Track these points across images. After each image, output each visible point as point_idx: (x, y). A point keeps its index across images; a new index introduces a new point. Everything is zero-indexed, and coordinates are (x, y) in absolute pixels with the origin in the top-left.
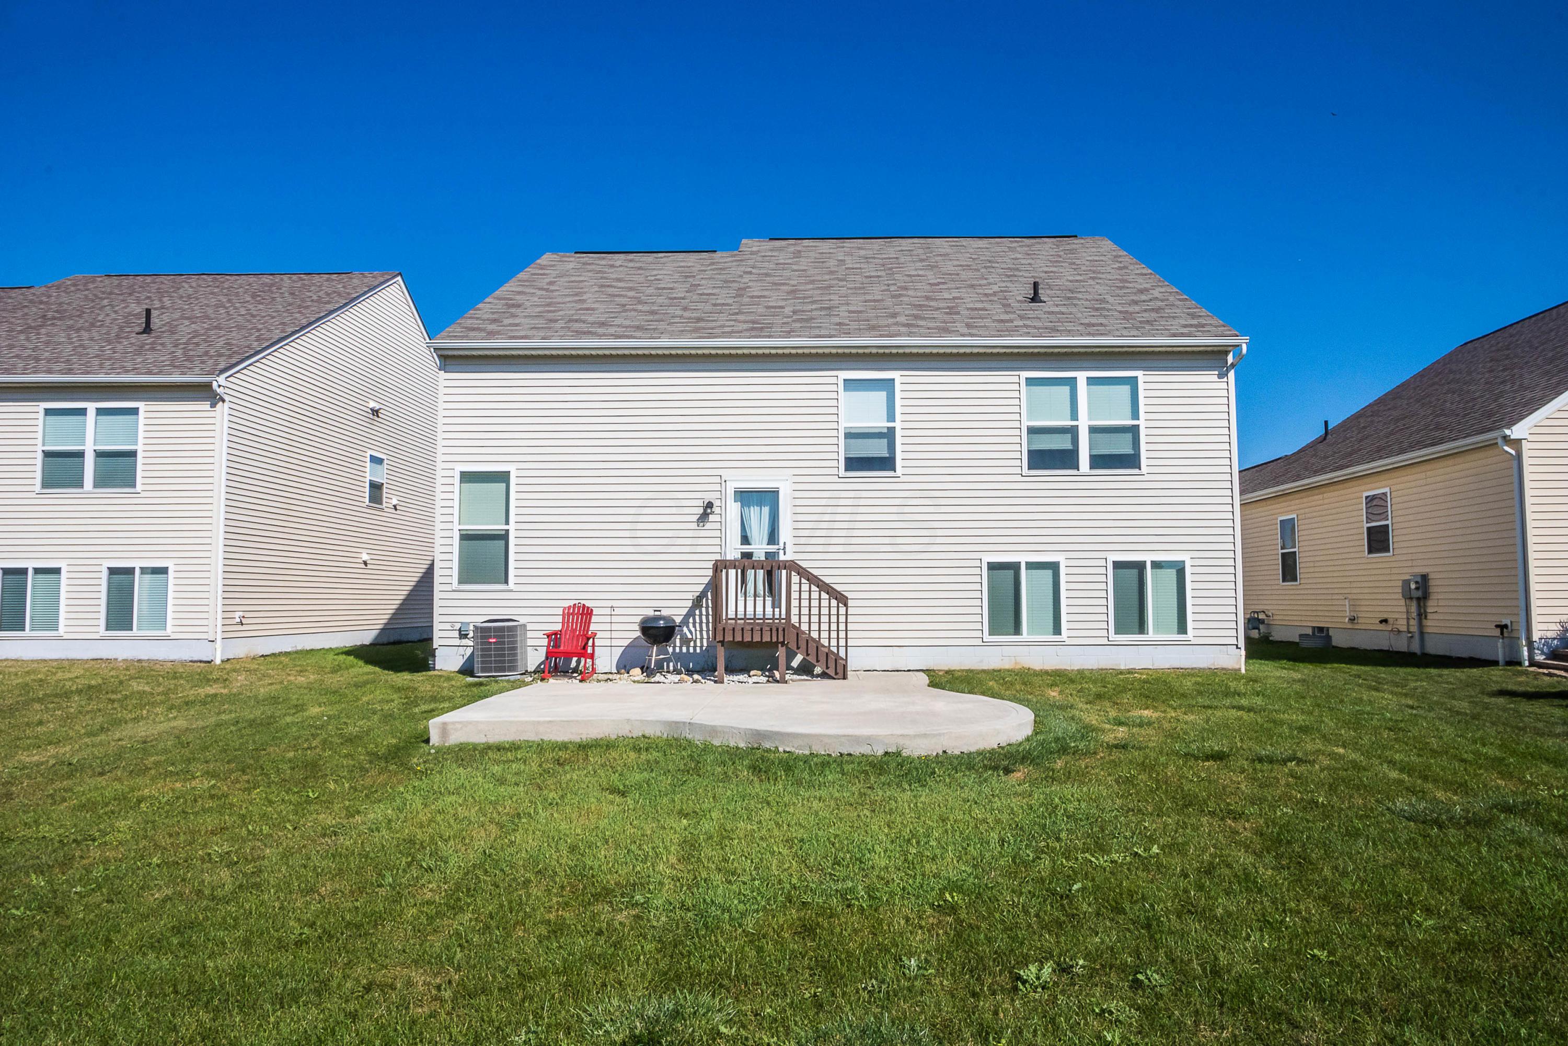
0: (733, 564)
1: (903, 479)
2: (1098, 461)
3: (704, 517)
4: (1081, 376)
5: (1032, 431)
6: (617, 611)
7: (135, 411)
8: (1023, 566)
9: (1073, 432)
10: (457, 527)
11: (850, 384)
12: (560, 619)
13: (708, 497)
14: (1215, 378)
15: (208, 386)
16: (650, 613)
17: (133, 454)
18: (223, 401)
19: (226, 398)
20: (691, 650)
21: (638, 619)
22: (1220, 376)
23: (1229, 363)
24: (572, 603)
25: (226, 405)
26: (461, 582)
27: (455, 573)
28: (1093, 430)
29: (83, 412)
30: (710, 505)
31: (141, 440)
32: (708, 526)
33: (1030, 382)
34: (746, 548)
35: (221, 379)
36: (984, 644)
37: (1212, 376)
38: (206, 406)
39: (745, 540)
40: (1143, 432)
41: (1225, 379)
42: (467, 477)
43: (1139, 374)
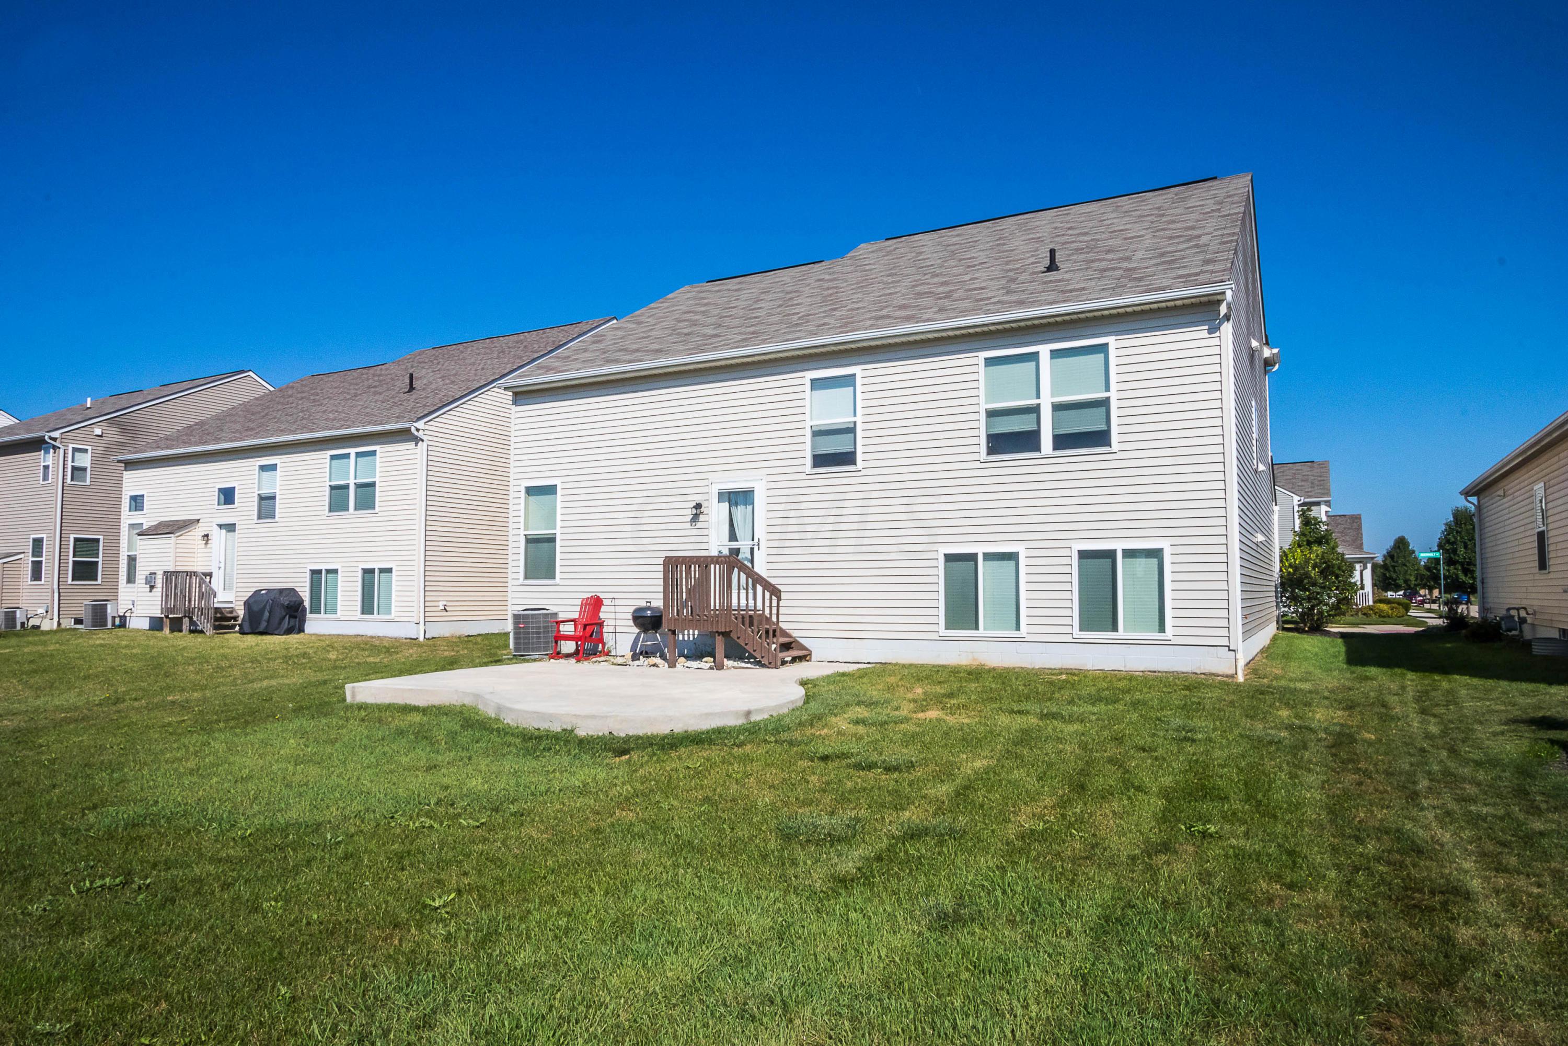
0: (716, 560)
1: (864, 472)
2: (1062, 441)
3: (695, 518)
4: (1044, 350)
5: (991, 414)
6: (618, 602)
7: (373, 453)
8: (980, 558)
9: (1035, 410)
10: (522, 532)
11: (816, 384)
12: (578, 608)
13: (698, 499)
14: (1205, 334)
15: (408, 431)
16: (643, 604)
17: (373, 485)
18: (423, 441)
19: (424, 438)
20: (686, 638)
21: (632, 609)
22: (1211, 331)
23: (1222, 315)
24: (589, 595)
25: (425, 444)
26: (526, 578)
27: (522, 570)
28: (1057, 408)
29: (347, 456)
30: (698, 506)
31: (378, 474)
32: (699, 525)
33: (989, 362)
34: (734, 545)
35: (420, 424)
36: (943, 639)
37: (1201, 332)
38: (412, 445)
39: (733, 537)
40: (1114, 405)
41: (1217, 334)
42: (530, 491)
43: (1111, 340)
